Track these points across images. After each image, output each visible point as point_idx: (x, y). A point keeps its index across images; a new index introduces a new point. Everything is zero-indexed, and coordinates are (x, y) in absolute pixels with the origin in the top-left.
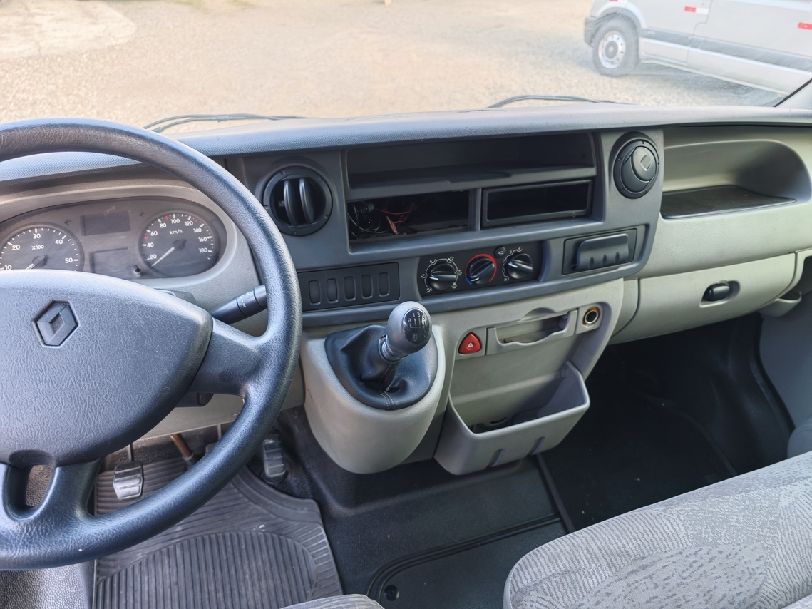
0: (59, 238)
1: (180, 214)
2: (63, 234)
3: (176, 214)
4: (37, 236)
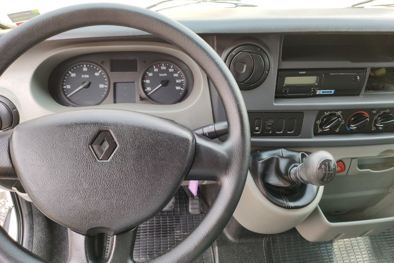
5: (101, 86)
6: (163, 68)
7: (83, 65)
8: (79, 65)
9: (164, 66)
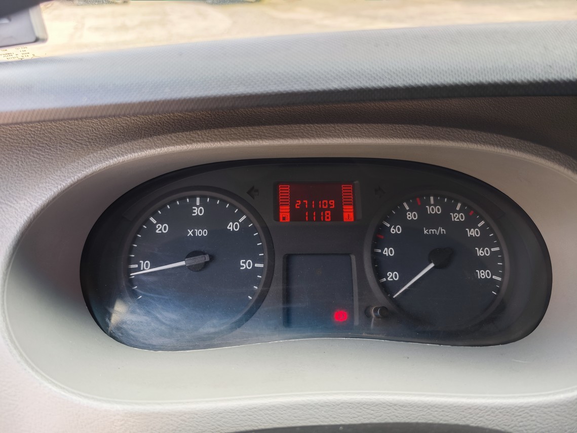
0: (235, 219)
1: (443, 197)
2: (241, 213)
3: (435, 197)
4: (198, 211)
5: (245, 265)
6: (434, 209)
7: (193, 198)
8: (182, 199)
9: (435, 205)
